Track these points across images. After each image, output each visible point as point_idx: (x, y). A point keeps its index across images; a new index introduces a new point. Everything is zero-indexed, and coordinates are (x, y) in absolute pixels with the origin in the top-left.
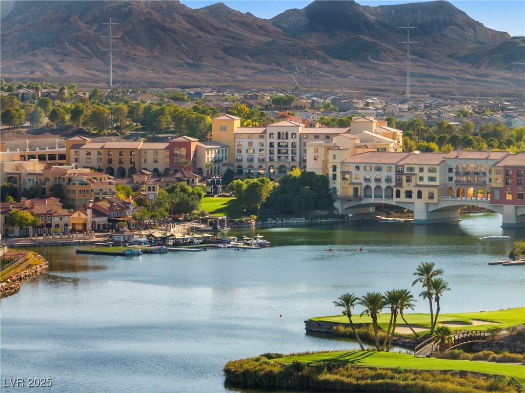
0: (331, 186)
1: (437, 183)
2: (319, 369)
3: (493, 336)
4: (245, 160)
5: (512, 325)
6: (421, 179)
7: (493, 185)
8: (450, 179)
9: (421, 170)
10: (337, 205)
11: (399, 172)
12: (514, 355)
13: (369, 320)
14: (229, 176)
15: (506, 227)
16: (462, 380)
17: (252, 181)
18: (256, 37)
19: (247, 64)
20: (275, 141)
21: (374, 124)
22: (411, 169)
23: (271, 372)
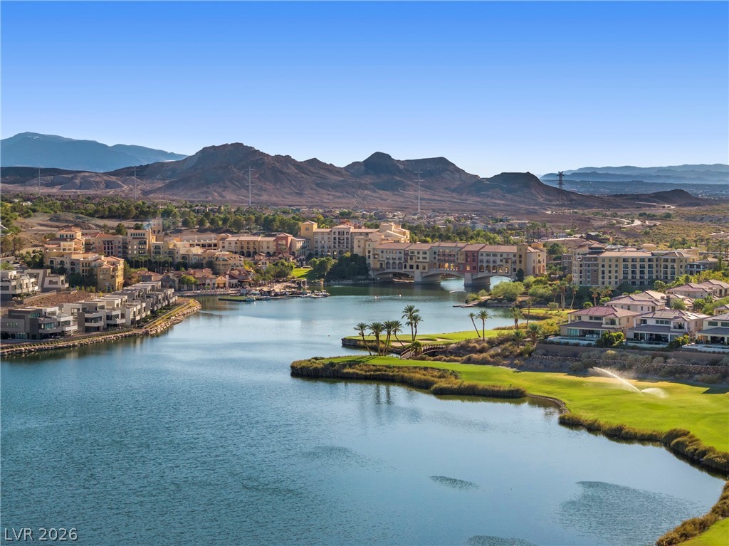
0: (367, 262)
1: (427, 260)
2: (344, 366)
3: (447, 347)
4: (319, 247)
5: (457, 341)
6: (419, 258)
7: (459, 262)
8: (435, 258)
9: (418, 253)
10: (370, 273)
11: (406, 254)
12: (456, 358)
13: (375, 338)
14: (310, 257)
15: (466, 286)
16: (425, 372)
17: (322, 259)
18: (335, 177)
19: (329, 193)
20: (337, 236)
21: (393, 227)
22: (413, 253)
23: (317, 367)
